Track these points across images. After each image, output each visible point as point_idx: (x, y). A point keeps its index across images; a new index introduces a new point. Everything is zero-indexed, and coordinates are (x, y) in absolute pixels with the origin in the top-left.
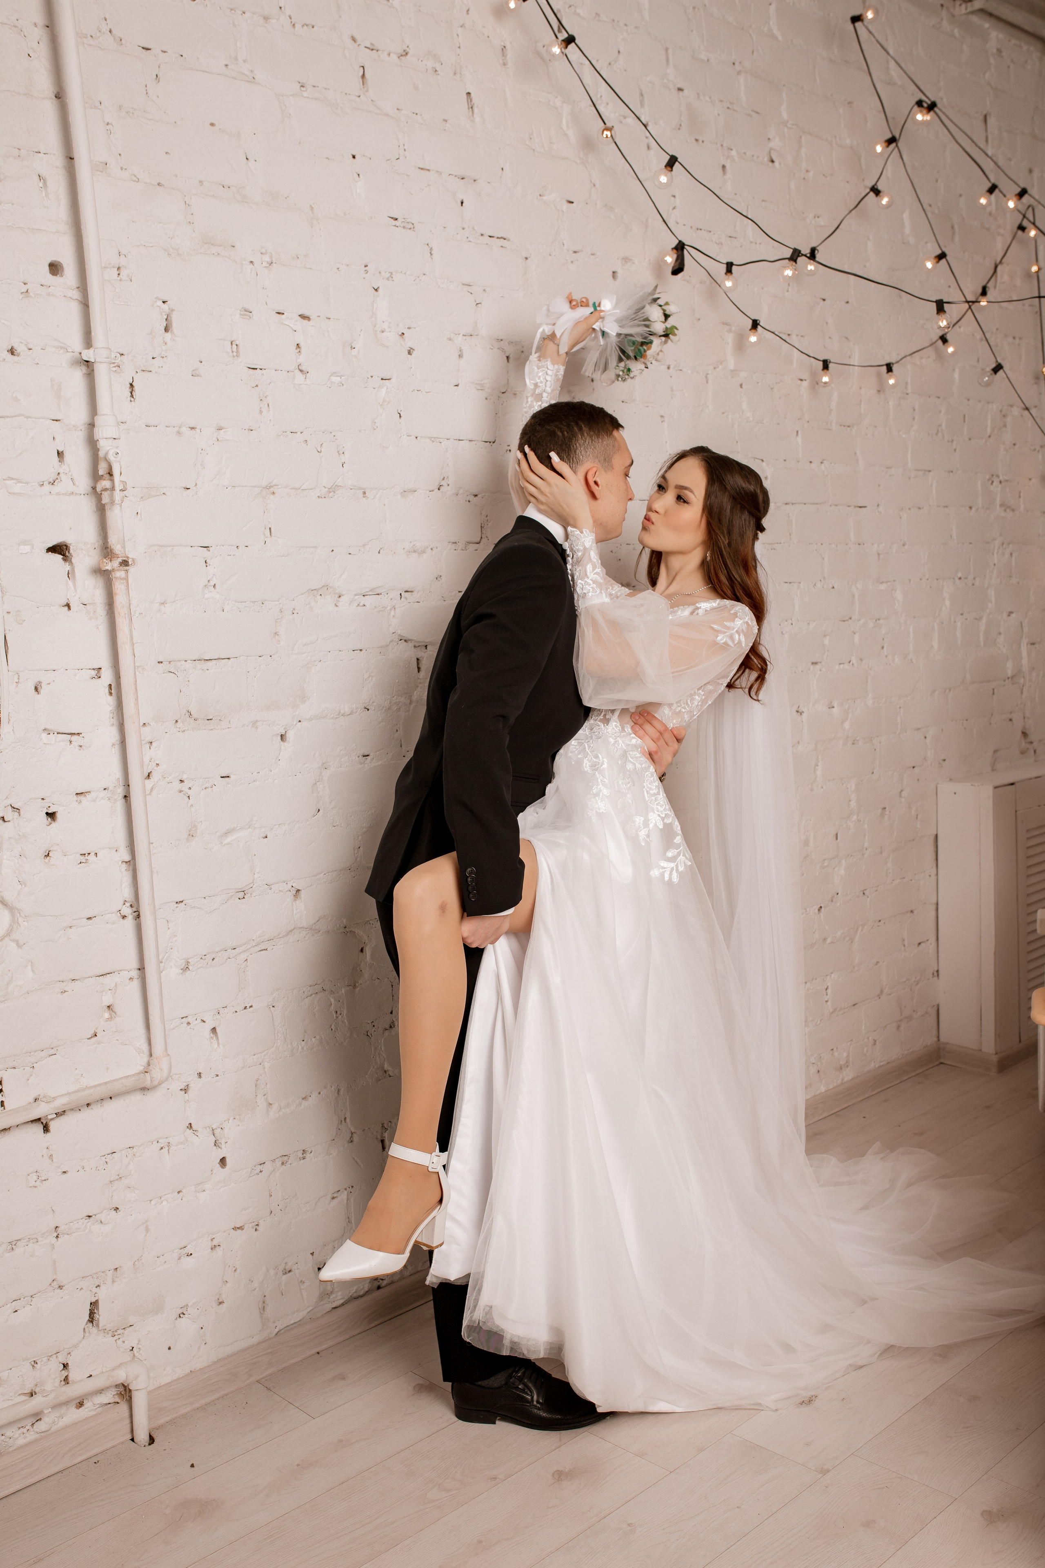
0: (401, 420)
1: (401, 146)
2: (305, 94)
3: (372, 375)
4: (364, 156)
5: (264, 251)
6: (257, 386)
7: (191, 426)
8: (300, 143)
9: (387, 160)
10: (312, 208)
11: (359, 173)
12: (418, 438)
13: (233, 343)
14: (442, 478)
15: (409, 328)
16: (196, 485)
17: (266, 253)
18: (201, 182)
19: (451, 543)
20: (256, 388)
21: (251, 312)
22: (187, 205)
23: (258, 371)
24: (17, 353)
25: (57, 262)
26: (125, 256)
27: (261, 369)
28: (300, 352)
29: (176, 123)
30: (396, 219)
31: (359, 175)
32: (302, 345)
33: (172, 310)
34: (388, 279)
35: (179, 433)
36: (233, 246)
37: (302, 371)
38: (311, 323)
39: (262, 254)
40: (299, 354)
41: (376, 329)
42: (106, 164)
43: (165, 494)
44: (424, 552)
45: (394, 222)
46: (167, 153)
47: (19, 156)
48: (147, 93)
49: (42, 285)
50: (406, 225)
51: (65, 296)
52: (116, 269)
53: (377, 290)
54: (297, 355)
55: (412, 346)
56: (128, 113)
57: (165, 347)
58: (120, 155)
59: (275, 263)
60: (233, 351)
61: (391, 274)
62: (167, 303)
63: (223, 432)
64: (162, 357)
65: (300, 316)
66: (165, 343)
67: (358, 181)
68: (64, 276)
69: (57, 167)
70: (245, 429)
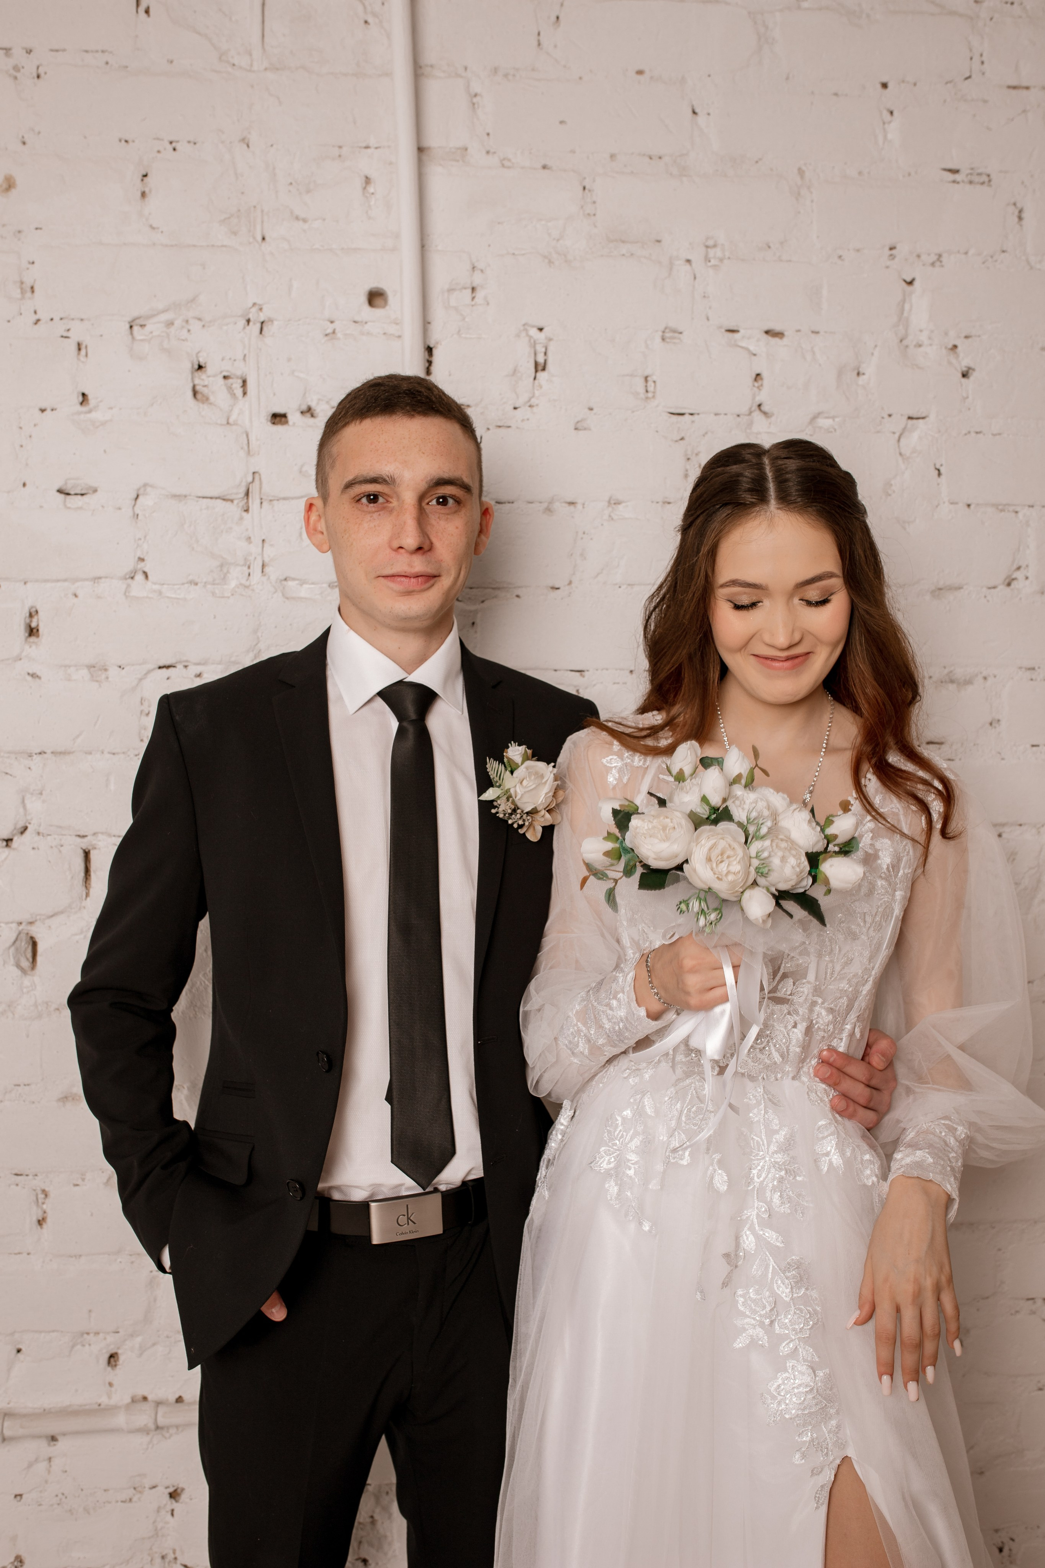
0: (939, 480)
1: (977, 59)
2: (805, 5)
3: (890, 412)
4: (903, 81)
5: (710, 243)
6: (682, 439)
7: (569, 500)
8: (787, 78)
9: (947, 83)
10: (801, 172)
11: (892, 108)
12: (972, 507)
13: (649, 379)
14: (1015, 567)
15: (966, 337)
16: (570, 583)
17: (715, 246)
18: (613, 156)
19: (1023, 670)
20: (681, 442)
21: (681, 333)
22: (586, 191)
23: (687, 417)
24: (315, 415)
25: (382, 289)
26: (482, 271)
27: (692, 414)
28: (762, 385)
29: (580, 78)
30: (955, 171)
31: (892, 113)
32: (765, 375)
33: (550, 340)
34: (933, 264)
35: (549, 510)
36: (659, 241)
37: (765, 413)
38: (785, 341)
39: (707, 247)
40: (759, 388)
41: (905, 342)
42: (466, 149)
43: (518, 596)
44: (969, 682)
45: (951, 177)
46: (562, 122)
47: (340, 156)
48: (539, 44)
49: (355, 322)
50: (976, 179)
51: (385, 334)
52: (470, 291)
53: (910, 283)
54: (755, 389)
55: (972, 365)
56: (506, 76)
57: (537, 393)
58: (488, 134)
59: (729, 258)
60: (647, 391)
61: (940, 256)
62: (544, 331)
63: (621, 507)
64: (530, 406)
65: (767, 332)
66: (541, 387)
67: (890, 122)
68: (387, 307)
69: (391, 163)
70: (657, 503)
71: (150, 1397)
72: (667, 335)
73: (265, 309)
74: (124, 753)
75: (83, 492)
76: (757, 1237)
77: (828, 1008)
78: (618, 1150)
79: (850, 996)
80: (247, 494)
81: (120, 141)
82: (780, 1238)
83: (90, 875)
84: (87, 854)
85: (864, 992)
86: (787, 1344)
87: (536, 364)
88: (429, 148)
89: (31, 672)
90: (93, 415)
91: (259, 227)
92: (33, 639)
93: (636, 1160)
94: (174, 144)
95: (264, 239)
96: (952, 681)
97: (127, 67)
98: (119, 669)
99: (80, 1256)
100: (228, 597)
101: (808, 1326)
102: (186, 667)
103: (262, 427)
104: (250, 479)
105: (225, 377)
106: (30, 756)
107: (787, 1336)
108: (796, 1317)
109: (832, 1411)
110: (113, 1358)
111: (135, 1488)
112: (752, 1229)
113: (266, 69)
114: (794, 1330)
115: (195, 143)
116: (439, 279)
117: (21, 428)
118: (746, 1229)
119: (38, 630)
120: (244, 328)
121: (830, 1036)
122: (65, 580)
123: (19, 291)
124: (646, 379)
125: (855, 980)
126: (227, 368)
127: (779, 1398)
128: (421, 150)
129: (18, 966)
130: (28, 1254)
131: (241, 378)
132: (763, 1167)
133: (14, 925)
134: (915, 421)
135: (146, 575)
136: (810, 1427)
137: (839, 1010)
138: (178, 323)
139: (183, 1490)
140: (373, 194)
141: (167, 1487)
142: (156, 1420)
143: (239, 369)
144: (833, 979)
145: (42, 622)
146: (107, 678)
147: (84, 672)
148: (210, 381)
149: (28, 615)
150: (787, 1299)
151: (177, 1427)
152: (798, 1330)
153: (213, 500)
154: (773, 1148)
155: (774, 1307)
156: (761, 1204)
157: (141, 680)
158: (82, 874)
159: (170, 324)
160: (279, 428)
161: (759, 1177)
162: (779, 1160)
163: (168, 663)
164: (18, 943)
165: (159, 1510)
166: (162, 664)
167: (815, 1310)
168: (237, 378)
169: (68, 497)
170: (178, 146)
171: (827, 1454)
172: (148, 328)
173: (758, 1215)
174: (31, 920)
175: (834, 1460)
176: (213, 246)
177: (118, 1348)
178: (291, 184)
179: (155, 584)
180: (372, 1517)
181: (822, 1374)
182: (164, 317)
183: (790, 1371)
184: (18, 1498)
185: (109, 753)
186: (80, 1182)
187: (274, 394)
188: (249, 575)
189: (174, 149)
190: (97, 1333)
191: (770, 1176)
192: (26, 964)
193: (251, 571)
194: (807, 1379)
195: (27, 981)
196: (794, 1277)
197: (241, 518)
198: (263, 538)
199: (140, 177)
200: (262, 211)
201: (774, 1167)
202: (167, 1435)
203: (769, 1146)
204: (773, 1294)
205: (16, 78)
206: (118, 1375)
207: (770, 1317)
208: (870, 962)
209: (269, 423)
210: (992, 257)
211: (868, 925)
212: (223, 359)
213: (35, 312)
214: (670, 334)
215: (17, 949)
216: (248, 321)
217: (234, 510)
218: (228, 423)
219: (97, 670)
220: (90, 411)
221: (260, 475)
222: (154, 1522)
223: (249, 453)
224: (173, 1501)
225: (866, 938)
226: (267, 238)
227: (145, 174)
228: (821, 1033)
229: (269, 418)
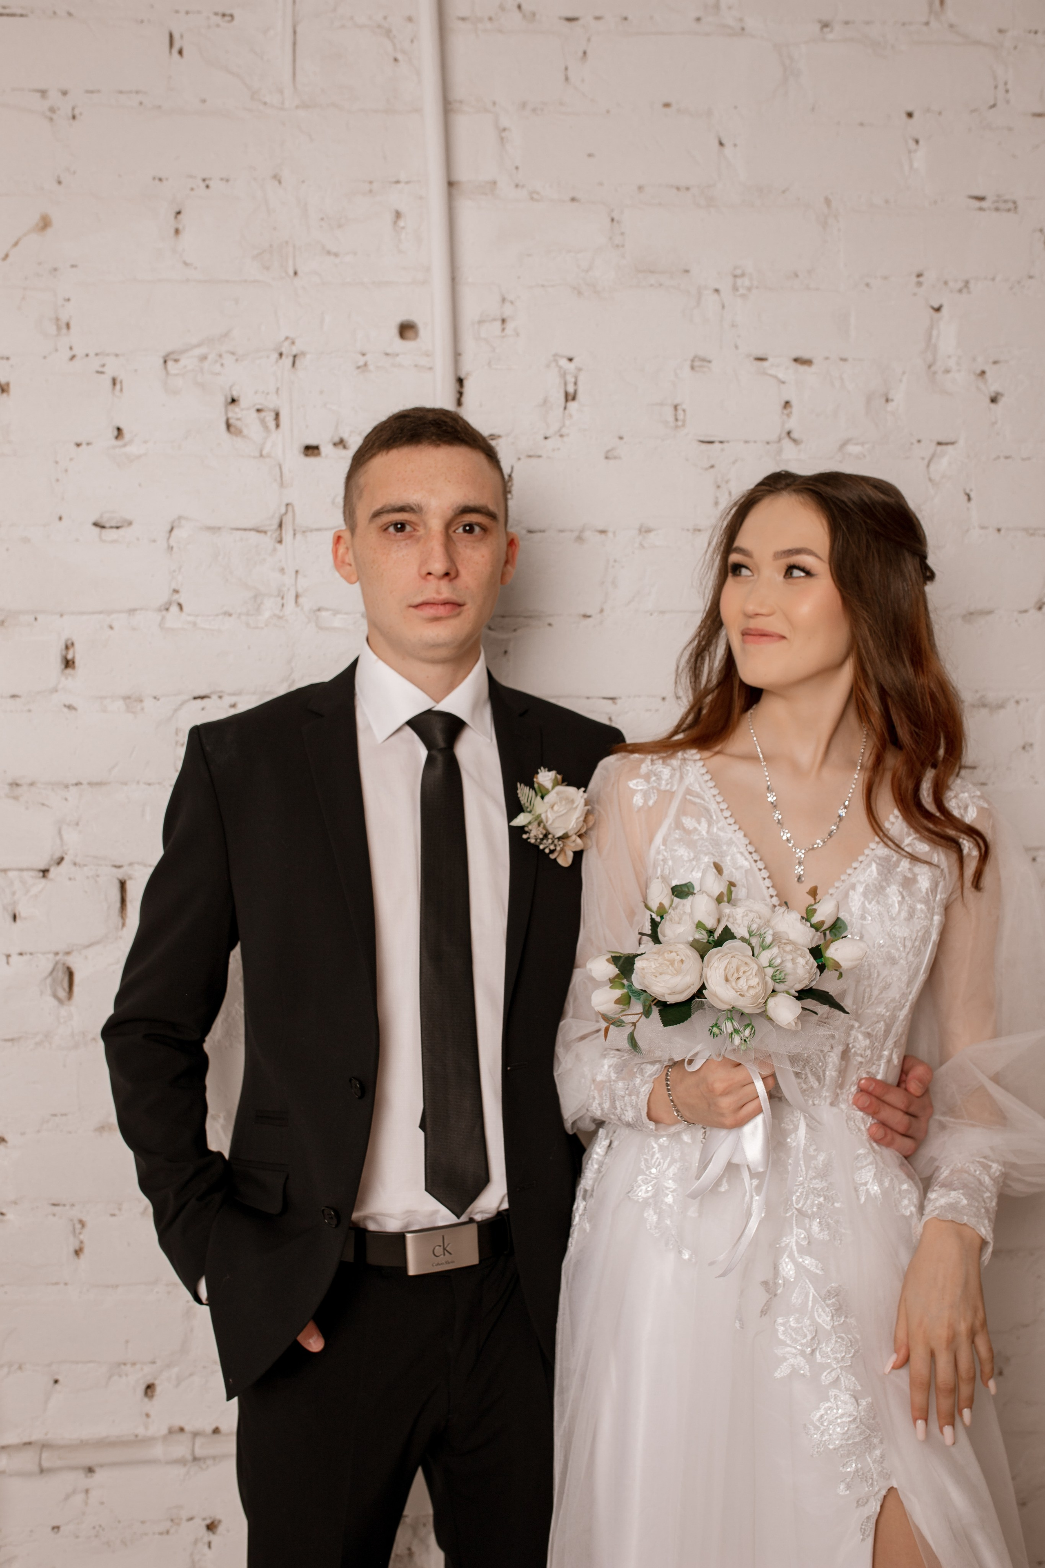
0: (969, 505)
1: (1001, 87)
2: (830, 36)
3: (919, 438)
4: (928, 111)
5: (738, 272)
6: (712, 467)
7: (600, 528)
8: (813, 109)
9: (972, 112)
10: (828, 202)
11: (917, 137)
12: (1003, 532)
13: (679, 407)
15: (995, 363)
16: (602, 611)
17: (743, 275)
18: (640, 188)
20: (712, 470)
21: (710, 362)
22: (615, 223)
23: (717, 445)
24: (347, 445)
25: (413, 322)
26: (512, 302)
27: (721, 442)
28: (791, 413)
29: (608, 112)
30: (981, 199)
31: (917, 142)
32: (794, 402)
33: (580, 370)
34: (960, 291)
35: (580, 539)
36: (687, 271)
37: (795, 441)
38: (813, 369)
39: (735, 276)
40: (789, 415)
41: (933, 369)
42: (495, 183)
43: (550, 625)
44: (1001, 706)
45: (977, 204)
46: (590, 155)
47: (371, 191)
48: (567, 79)
49: (387, 354)
50: (1002, 206)
51: (416, 366)
52: (499, 323)
53: (938, 310)
54: (785, 417)
55: (1000, 390)
56: (534, 110)
57: (567, 423)
58: (517, 168)
59: (757, 288)
60: (677, 420)
61: (967, 283)
62: (575, 361)
63: (652, 535)
64: (561, 436)
65: (796, 360)
66: (571, 416)
67: (915, 151)
68: (419, 340)
69: (421, 198)
70: (688, 530)
71: (187, 1428)
72: (697, 363)
73: (297, 342)
74: (159, 783)
75: (118, 525)
76: (798, 1266)
77: (864, 1033)
78: (656, 1178)
79: (888, 1021)
80: (280, 525)
81: (154, 179)
82: (820, 1265)
83: (125, 905)
84: (123, 885)
85: (901, 1018)
86: (829, 1373)
87: (567, 394)
88: (458, 183)
89: (67, 703)
90: (128, 449)
91: (290, 263)
92: (69, 671)
93: (674, 1187)
94: (207, 182)
95: (296, 273)
96: (984, 706)
97: (160, 107)
98: (154, 700)
99: (117, 1286)
100: (262, 628)
101: (850, 1354)
102: (220, 697)
103: (295, 460)
104: (283, 510)
105: (258, 410)
106: (67, 787)
107: (829, 1365)
108: (837, 1345)
109: (876, 1441)
110: (149, 1388)
111: (172, 1520)
112: (791, 1256)
113: (297, 107)
114: (835, 1359)
115: (227, 180)
116: (470, 311)
117: (57, 462)
118: (785, 1256)
119: (74, 662)
120: (277, 362)
121: (868, 1062)
122: (101, 612)
123: (54, 327)
124: (676, 407)
125: (892, 1005)
126: (260, 401)
127: (822, 1428)
128: (451, 184)
129: (55, 996)
130: (66, 1284)
131: (274, 411)
132: (801, 1193)
133: (51, 956)
134: (944, 447)
135: (180, 606)
136: (854, 1458)
137: (876, 1035)
138: (212, 357)
139: (220, 1521)
140: (403, 228)
141: (204, 1519)
142: (193, 1451)
143: (272, 402)
144: (870, 1003)
145: (79, 654)
146: (142, 709)
147: (120, 704)
148: (244, 414)
149: (64, 647)
150: (828, 1328)
151: (214, 1458)
152: (840, 1359)
153: (247, 532)
154: (812, 1173)
155: (815, 1336)
156: (800, 1230)
157: (176, 710)
158: (118, 904)
159: (204, 358)
160: (312, 461)
161: (798, 1202)
162: (817, 1186)
163: (202, 694)
164: (55, 973)
165: (196, 1542)
166: (197, 694)
167: (855, 1338)
168: (270, 410)
169: (104, 531)
170: (211, 183)
171: (872, 1484)
172: (182, 362)
173: (797, 1242)
174: (67, 950)
175: (879, 1490)
176: (246, 281)
177: (155, 1379)
178: (322, 219)
179: (189, 615)
180: (409, 1549)
181: (864, 1403)
182: (198, 352)
183: (832, 1400)
184: (56, 1530)
185: (145, 783)
186: (117, 1212)
187: (307, 427)
188: (283, 605)
189: (207, 187)
190: (134, 1364)
191: (809, 1202)
192: (62, 994)
193: (285, 601)
194: (851, 1408)
195: (63, 1011)
196: (834, 1304)
197: (275, 550)
198: (297, 568)
199: (173, 214)
200: (294, 247)
201: (813, 1193)
202: (204, 1466)
203: (807, 1171)
204: (814, 1322)
205: (51, 119)
206: (155, 1406)
207: (811, 1346)
208: (908, 987)
209: (302, 456)
210: (1019, 282)
211: (907, 950)
212: (256, 393)
213: (71, 348)
214: (699, 363)
215: (54, 980)
216: (281, 355)
217: (267, 541)
218: (261, 456)
219: (133, 701)
220: (125, 445)
221: (293, 507)
222: (192, 1555)
223: (282, 485)
224: (210, 1533)
225: (905, 963)
226: (299, 272)
227: (178, 210)
228: (859, 1059)
229: (302, 450)
